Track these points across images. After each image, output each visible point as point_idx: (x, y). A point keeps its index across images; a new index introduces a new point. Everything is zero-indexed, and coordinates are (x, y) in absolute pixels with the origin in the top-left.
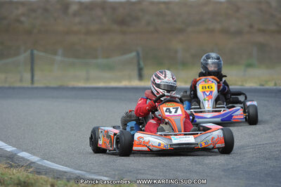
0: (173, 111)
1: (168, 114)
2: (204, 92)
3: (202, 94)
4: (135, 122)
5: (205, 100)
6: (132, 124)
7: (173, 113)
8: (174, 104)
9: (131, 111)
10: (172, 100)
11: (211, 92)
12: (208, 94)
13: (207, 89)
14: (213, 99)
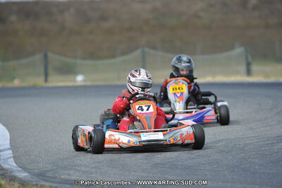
0: (145, 108)
1: (140, 111)
2: (175, 94)
3: (173, 96)
4: (111, 120)
5: (176, 101)
6: (109, 122)
7: (145, 111)
8: (146, 102)
9: (109, 110)
10: (145, 98)
11: (182, 93)
12: (179, 95)
13: (178, 91)
14: (184, 101)
